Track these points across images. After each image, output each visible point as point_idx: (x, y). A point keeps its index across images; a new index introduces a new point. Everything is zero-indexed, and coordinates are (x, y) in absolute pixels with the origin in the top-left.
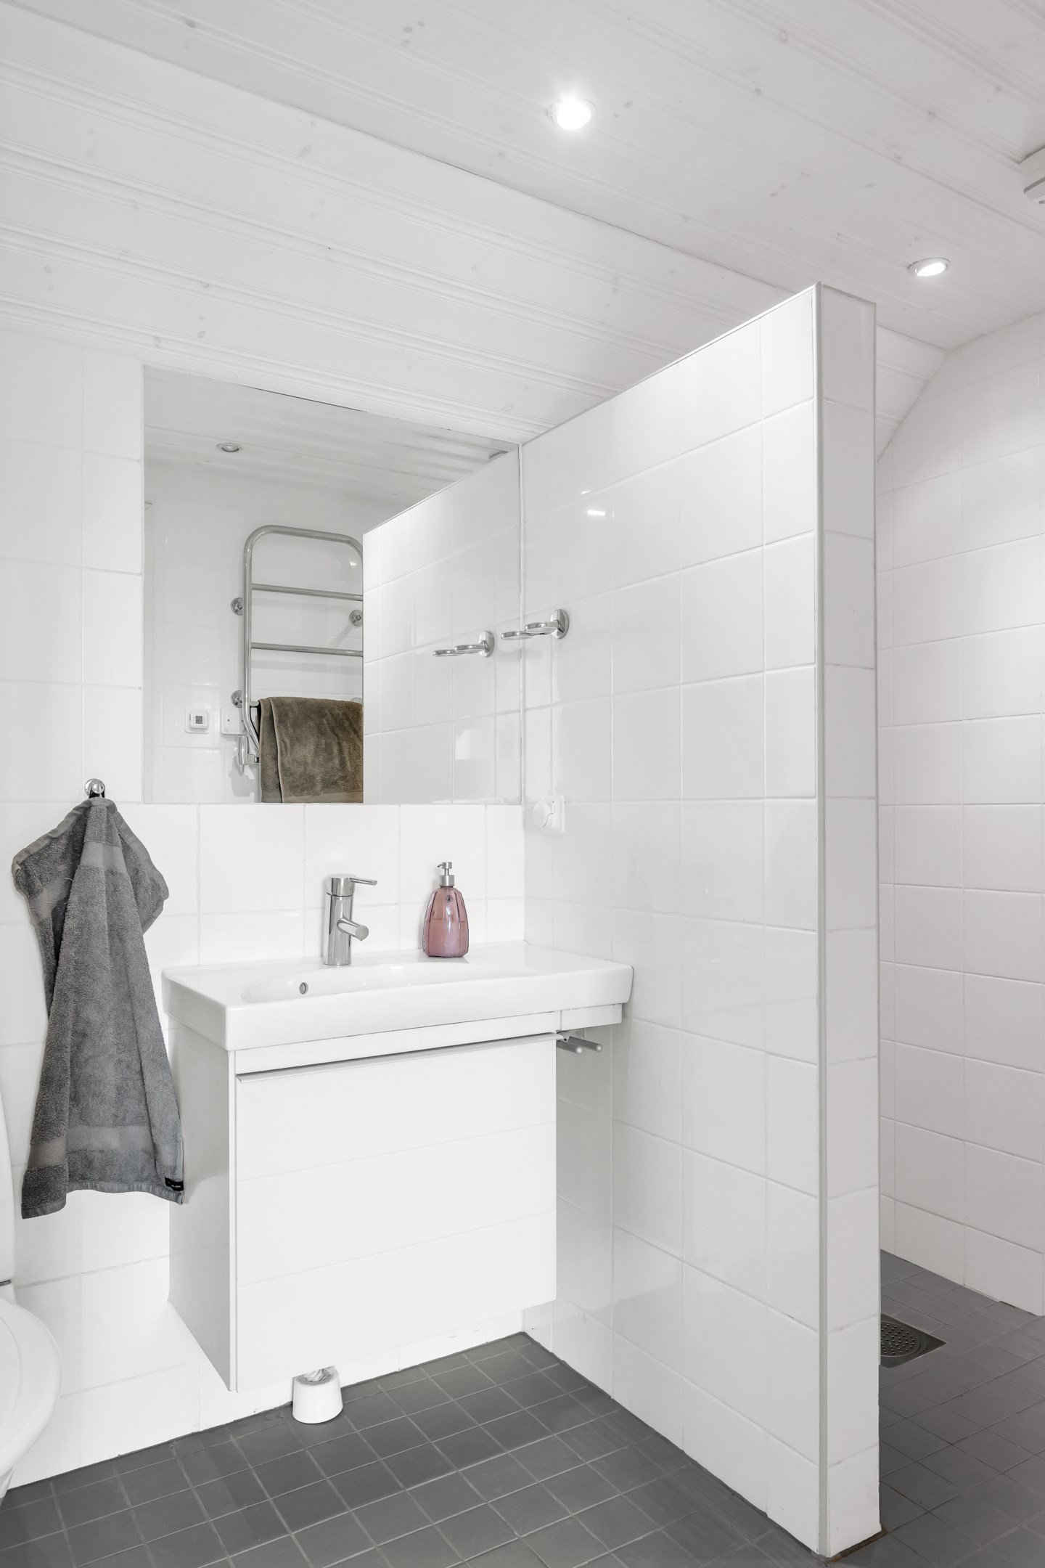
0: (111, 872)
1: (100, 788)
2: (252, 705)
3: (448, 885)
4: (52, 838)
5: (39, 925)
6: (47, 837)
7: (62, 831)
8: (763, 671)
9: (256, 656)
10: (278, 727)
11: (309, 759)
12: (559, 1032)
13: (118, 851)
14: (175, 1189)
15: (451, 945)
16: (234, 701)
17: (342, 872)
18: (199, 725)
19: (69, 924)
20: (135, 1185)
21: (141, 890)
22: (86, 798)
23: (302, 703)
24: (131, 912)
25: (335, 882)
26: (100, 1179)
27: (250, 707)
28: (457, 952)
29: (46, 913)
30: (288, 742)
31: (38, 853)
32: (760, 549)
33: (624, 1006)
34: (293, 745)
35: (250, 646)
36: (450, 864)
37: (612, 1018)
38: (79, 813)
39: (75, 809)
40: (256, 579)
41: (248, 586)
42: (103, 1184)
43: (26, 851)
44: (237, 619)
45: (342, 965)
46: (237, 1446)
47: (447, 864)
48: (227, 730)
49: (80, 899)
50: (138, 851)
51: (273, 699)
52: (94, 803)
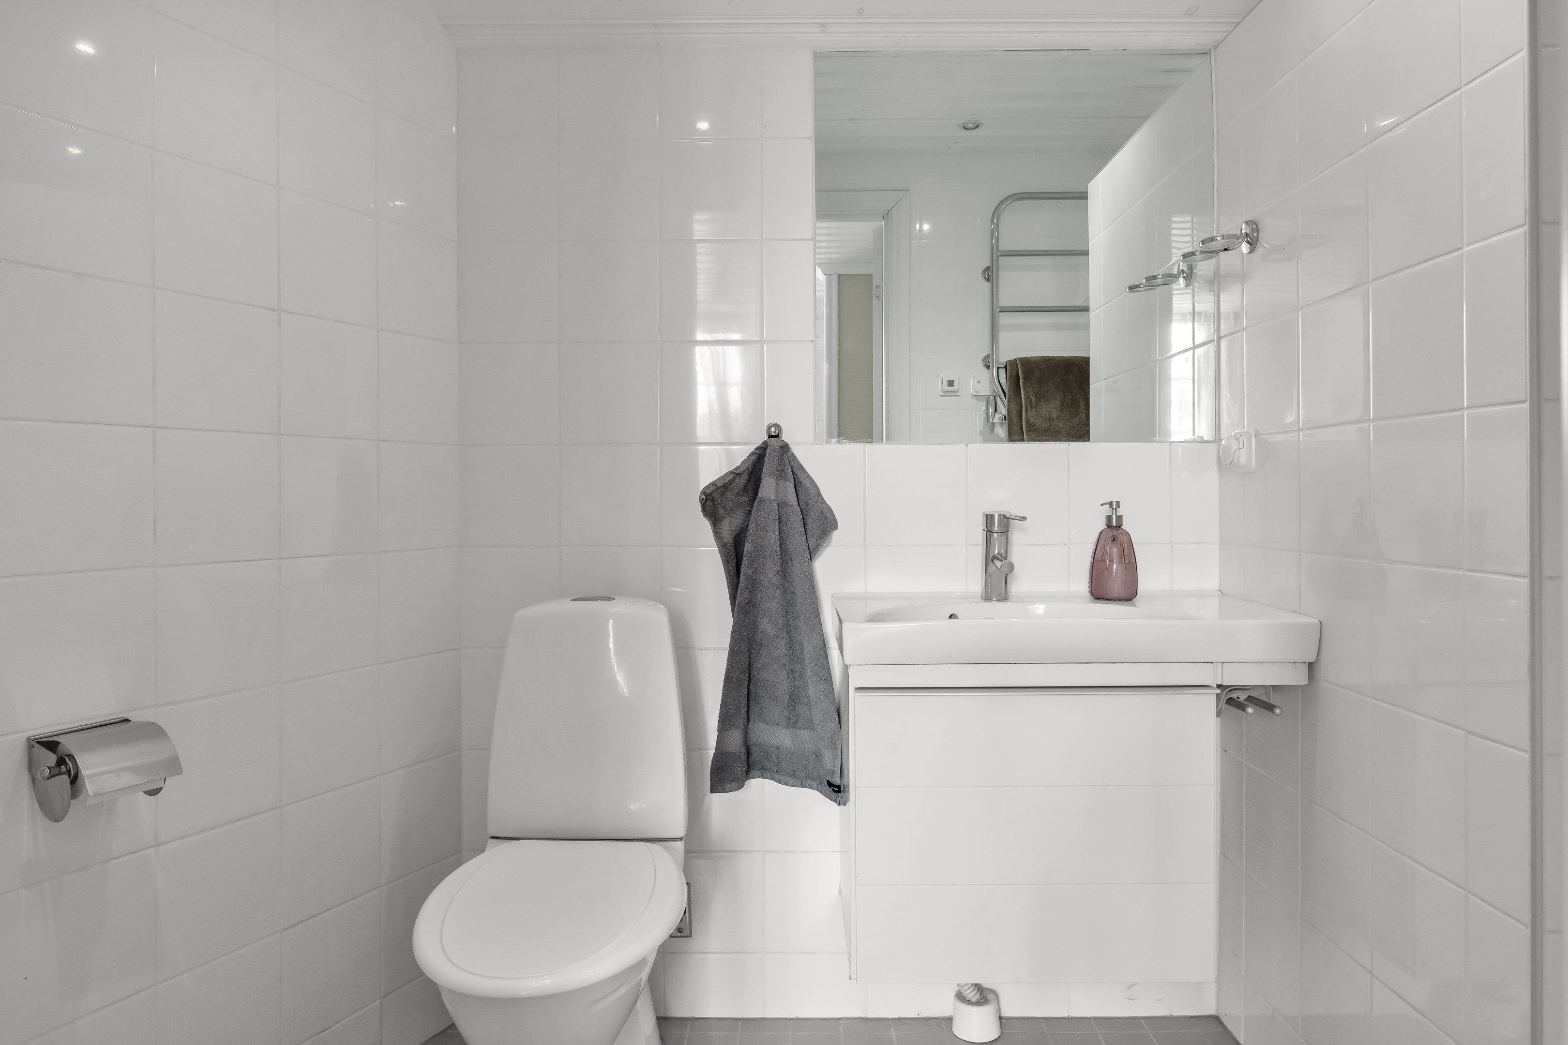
0: (782, 505)
1: (777, 430)
2: (999, 366)
3: (1114, 525)
4: (735, 474)
5: (722, 547)
6: (731, 472)
7: (744, 468)
8: (1461, 248)
9: (1004, 319)
10: (1024, 384)
11: (1055, 414)
12: (1219, 686)
13: (790, 486)
14: (834, 791)
15: (1116, 586)
16: (985, 365)
17: (997, 508)
18: (950, 388)
19: (748, 547)
20: (807, 783)
21: (809, 521)
22: (766, 438)
23: (1047, 361)
24: (796, 541)
25: (989, 518)
26: (778, 772)
27: (998, 368)
28: (1123, 595)
29: (728, 537)
30: (1033, 398)
31: (723, 486)
32: (1458, 93)
33: (1311, 666)
34: (1038, 401)
35: (998, 311)
36: (1118, 503)
37: (1296, 677)
38: (758, 452)
39: (756, 449)
40: (1004, 246)
41: (997, 253)
42: (777, 776)
43: (713, 484)
44: (987, 285)
45: (999, 600)
46: (894, 1039)
47: (1114, 503)
48: (977, 392)
49: (757, 525)
50: (809, 486)
51: (1020, 359)
52: (769, 444)
